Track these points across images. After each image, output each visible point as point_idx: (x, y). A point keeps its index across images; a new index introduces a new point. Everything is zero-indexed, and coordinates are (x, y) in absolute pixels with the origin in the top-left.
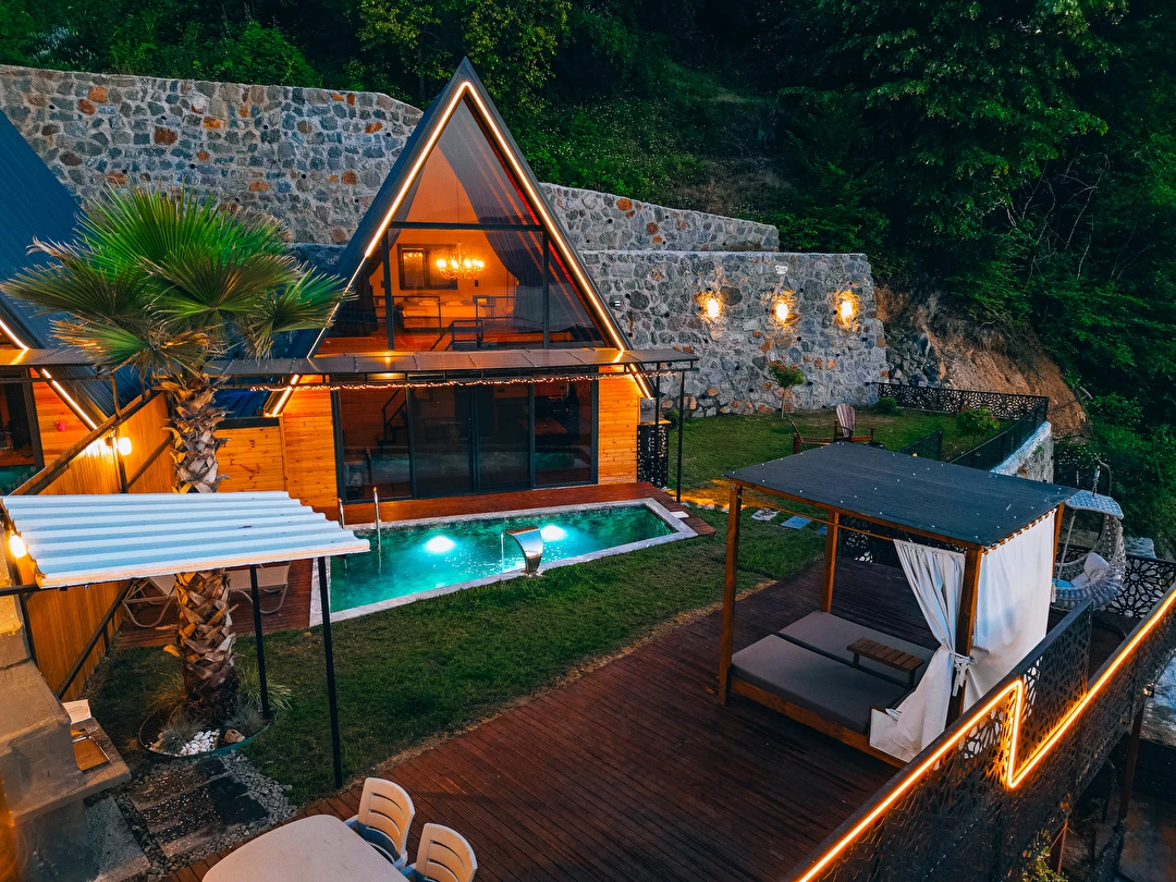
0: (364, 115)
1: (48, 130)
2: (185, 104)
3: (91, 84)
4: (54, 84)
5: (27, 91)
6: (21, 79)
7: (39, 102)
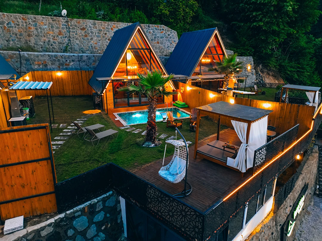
0: (160, 30)
1: (105, 34)
3: (113, 24)
4: (106, 25)
5: (102, 26)
6: (101, 24)
7: (104, 28)
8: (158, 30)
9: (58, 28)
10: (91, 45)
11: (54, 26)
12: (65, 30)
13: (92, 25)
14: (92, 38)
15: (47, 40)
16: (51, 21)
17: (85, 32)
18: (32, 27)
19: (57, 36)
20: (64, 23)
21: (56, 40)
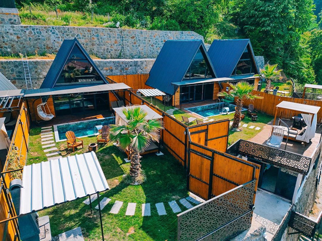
0: (191, 35)
1: (149, 41)
2: (167, 35)
3: (155, 32)
5: (147, 34)
7: (148, 36)
8: (189, 36)
9: (114, 37)
10: (139, 51)
11: (111, 36)
12: (119, 39)
13: (139, 34)
14: (139, 45)
15: (106, 48)
16: (109, 32)
17: (134, 40)
18: (95, 38)
19: (114, 44)
20: (118, 33)
21: (113, 47)
